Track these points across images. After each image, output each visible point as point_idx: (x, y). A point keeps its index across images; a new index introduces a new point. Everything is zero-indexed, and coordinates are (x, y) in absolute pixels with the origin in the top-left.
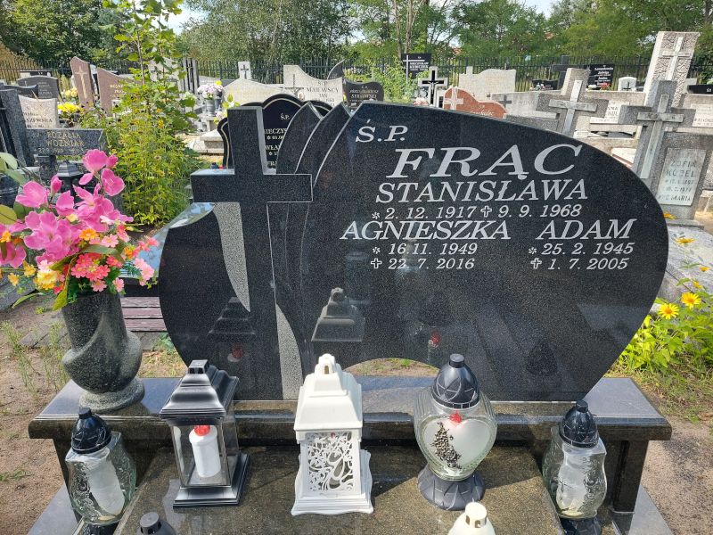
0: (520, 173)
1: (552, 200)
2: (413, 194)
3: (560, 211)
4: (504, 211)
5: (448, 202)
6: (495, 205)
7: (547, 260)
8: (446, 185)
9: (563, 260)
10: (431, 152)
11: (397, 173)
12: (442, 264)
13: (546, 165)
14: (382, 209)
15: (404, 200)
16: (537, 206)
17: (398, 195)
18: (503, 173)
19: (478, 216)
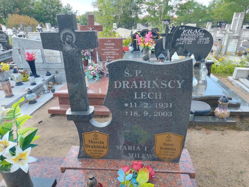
0: (197, 32)
1: (200, 36)
2: (185, 35)
3: (201, 37)
4: (195, 37)
5: (189, 36)
6: (194, 36)
7: (200, 43)
8: (189, 34)
9: (201, 42)
10: (187, 30)
11: (183, 33)
12: (188, 43)
13: (200, 31)
14: (181, 37)
15: (184, 36)
16: (198, 36)
17: (183, 35)
18: (195, 32)
19: (192, 37)
